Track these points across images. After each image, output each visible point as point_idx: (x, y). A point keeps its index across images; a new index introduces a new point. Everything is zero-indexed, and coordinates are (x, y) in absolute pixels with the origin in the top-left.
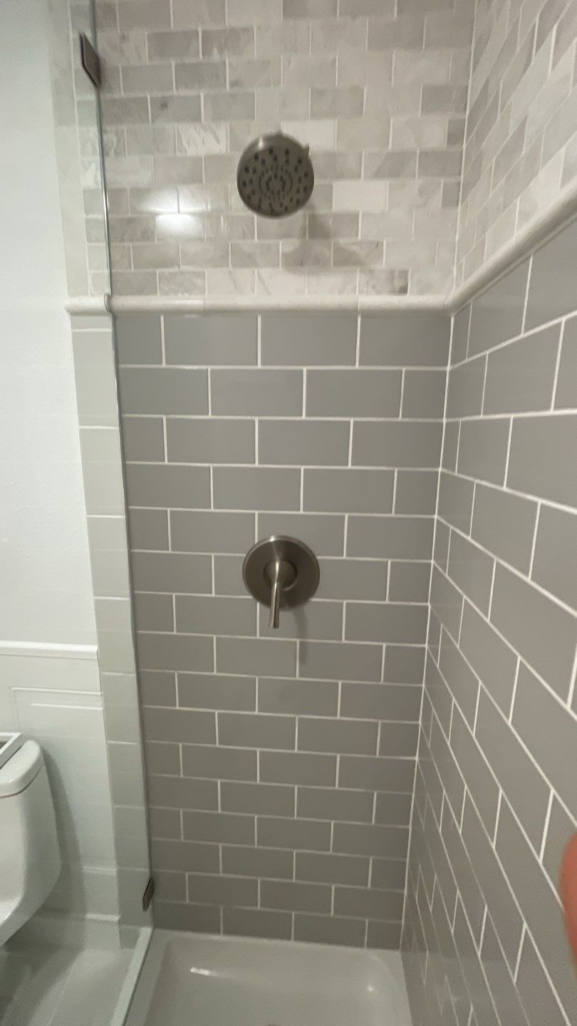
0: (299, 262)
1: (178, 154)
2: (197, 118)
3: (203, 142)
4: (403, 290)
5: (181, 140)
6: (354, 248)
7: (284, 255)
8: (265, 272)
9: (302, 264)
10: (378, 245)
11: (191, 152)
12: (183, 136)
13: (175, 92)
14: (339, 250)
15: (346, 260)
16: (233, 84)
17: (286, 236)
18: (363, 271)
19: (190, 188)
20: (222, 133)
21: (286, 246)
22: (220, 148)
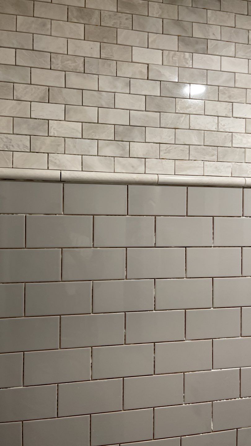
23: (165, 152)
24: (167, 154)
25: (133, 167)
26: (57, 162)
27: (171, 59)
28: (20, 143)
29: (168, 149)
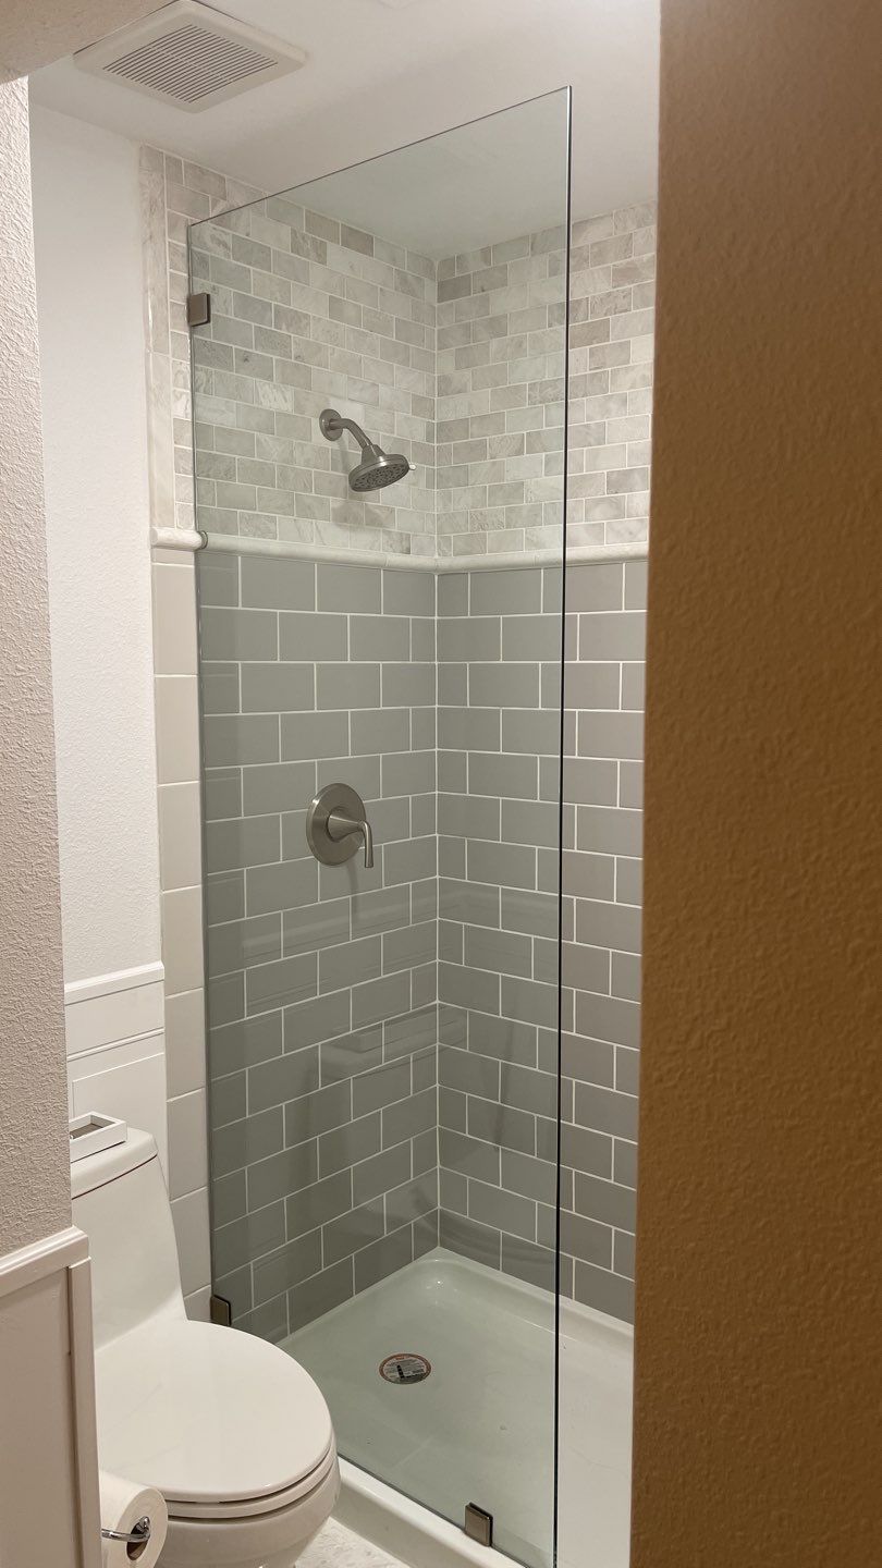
0: (344, 519)
1: (255, 405)
2: (270, 378)
3: (275, 400)
4: (408, 552)
5: (259, 395)
6: (378, 511)
7: (333, 509)
8: (321, 524)
9: (346, 520)
10: (392, 511)
11: (266, 404)
12: (260, 390)
13: (253, 351)
14: (368, 511)
15: (374, 522)
16: (298, 357)
17: (335, 495)
18: (384, 531)
19: (264, 437)
20: (289, 395)
21: (335, 502)
22: (288, 407)
25: (631, 533)
26: (535, 539)
28: (495, 519)
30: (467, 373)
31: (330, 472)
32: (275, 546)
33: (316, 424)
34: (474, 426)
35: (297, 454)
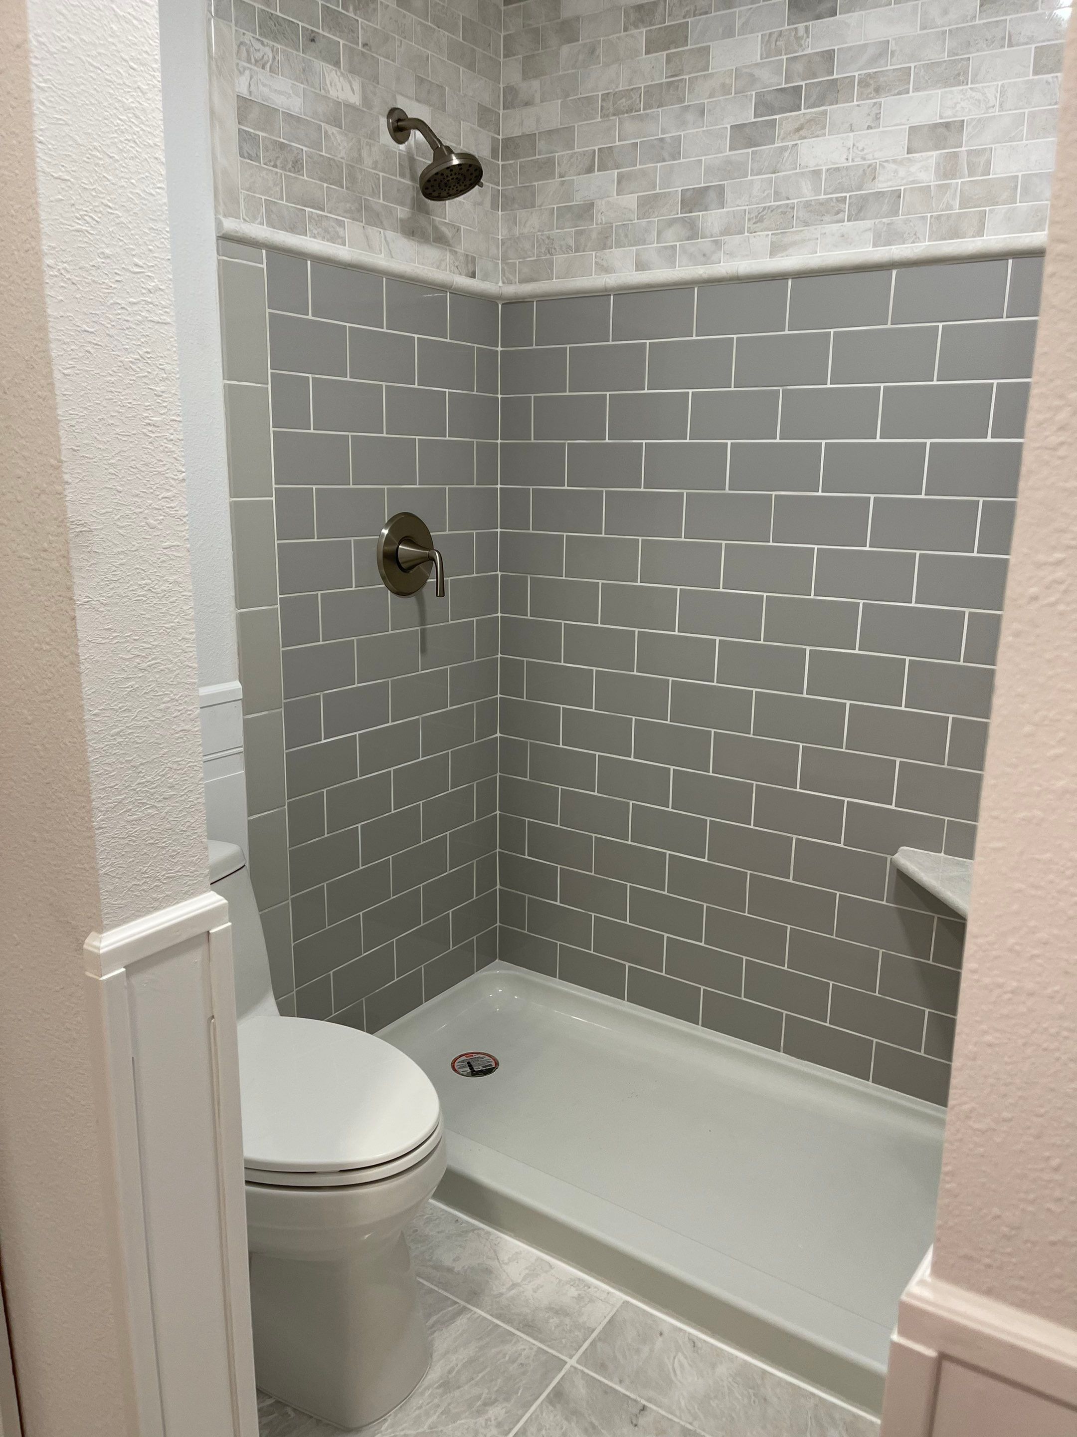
0: (411, 230)
1: (323, 92)
2: (337, 64)
3: (342, 90)
4: (473, 275)
5: (325, 81)
6: (444, 229)
7: (401, 220)
8: (390, 234)
9: (412, 232)
10: (458, 230)
11: (333, 94)
12: (327, 77)
13: (321, 31)
14: (435, 228)
15: (440, 240)
16: (365, 45)
17: (402, 204)
18: (451, 251)
19: (332, 130)
20: (357, 86)
21: (402, 212)
22: (355, 99)
23: (754, 221)
24: (758, 224)
25: (704, 255)
26: (605, 263)
27: (773, 46)
28: (562, 243)
29: (761, 215)
30: (536, 84)
31: (398, 178)
32: (343, 253)
33: (383, 122)
34: (543, 142)
35: (365, 153)
